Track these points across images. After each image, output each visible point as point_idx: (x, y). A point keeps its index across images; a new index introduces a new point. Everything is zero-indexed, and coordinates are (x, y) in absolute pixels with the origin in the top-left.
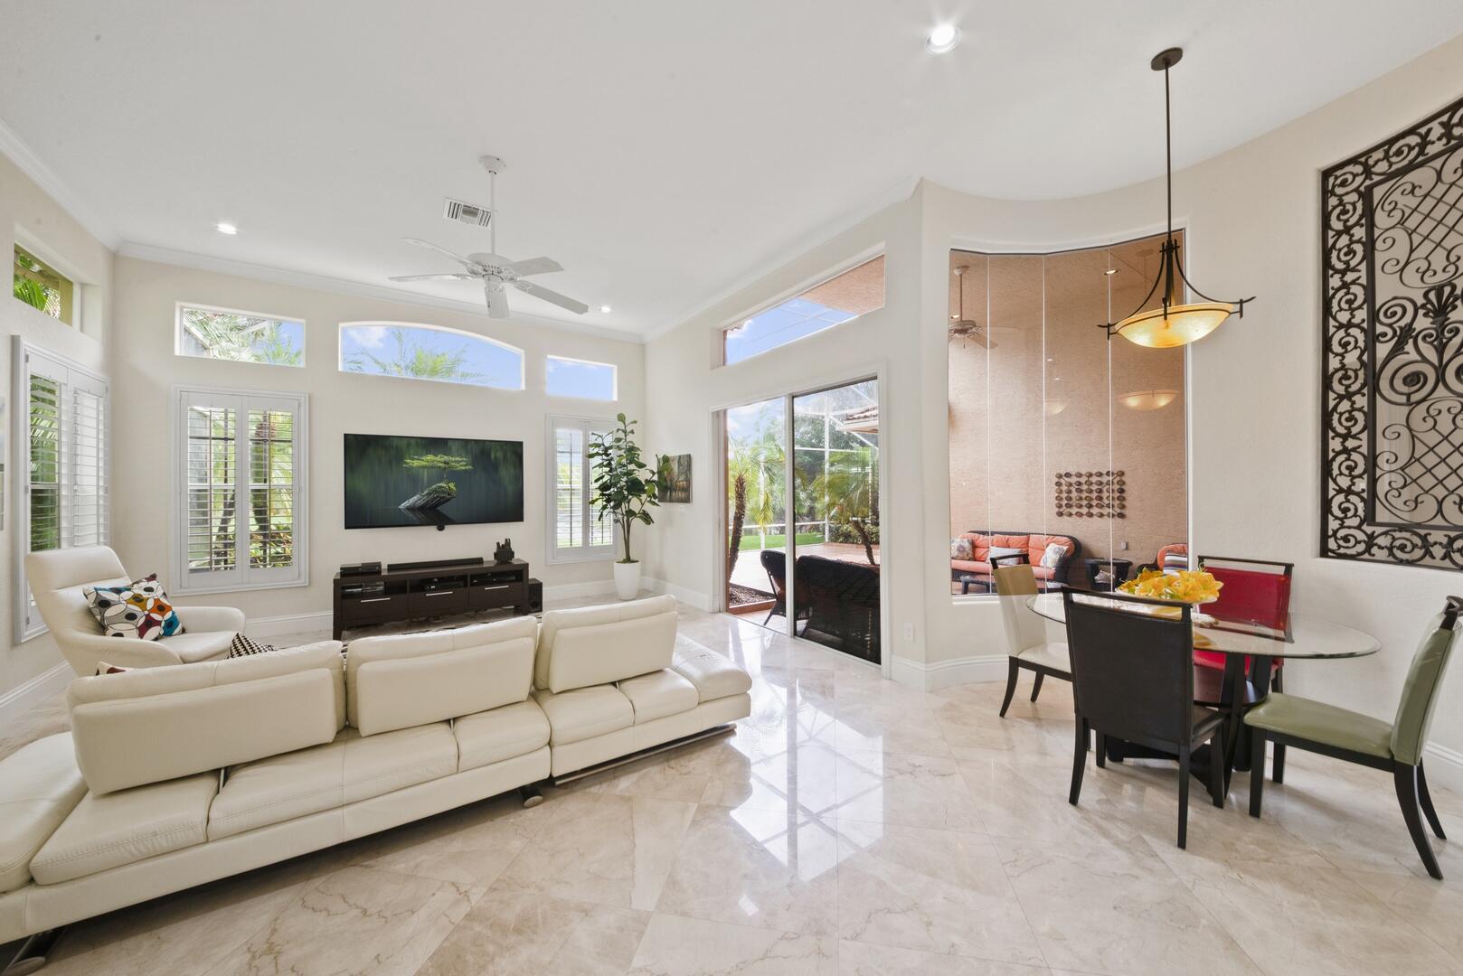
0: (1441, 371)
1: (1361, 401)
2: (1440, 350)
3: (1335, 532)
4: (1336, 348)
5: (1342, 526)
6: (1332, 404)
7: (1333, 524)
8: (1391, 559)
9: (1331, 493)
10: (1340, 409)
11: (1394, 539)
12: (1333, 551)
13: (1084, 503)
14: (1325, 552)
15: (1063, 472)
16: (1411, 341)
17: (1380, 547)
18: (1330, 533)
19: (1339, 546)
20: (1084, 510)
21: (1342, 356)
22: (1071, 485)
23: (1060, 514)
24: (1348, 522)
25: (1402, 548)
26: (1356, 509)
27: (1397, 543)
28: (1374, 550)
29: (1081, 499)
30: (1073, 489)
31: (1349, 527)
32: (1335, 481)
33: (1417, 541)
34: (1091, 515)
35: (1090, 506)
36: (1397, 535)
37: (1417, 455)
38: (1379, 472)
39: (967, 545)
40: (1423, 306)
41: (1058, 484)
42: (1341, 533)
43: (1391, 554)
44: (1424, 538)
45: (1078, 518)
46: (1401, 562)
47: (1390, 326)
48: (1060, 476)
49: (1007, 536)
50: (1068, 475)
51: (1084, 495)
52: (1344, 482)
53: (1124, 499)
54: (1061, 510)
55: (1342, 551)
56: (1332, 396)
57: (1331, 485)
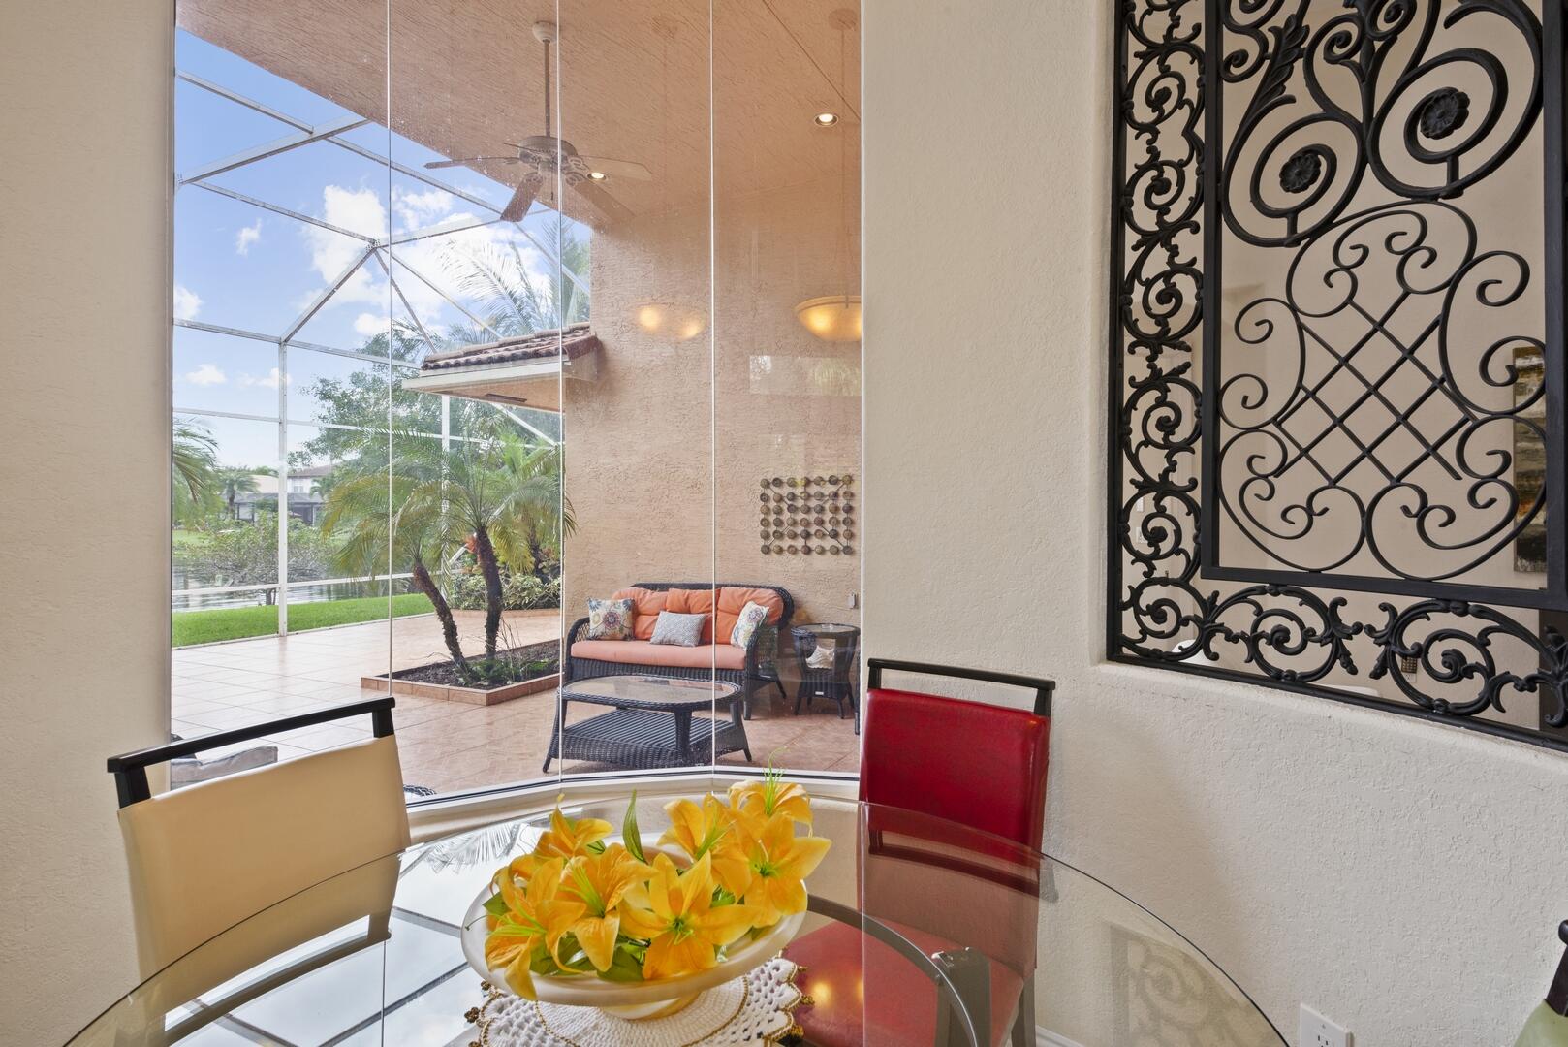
0: (1368, 133)
1: (1190, 245)
3: (1137, 593)
4: (1143, 113)
5: (1150, 580)
6: (1130, 258)
7: (1132, 574)
8: (1253, 668)
9: (1129, 491)
10: (1147, 273)
11: (1261, 614)
12: (1131, 644)
13: (800, 530)
14: (1116, 648)
15: (771, 477)
16: (1299, 65)
17: (1232, 638)
18: (1126, 596)
19: (1145, 632)
20: (800, 543)
21: (1152, 128)
22: (781, 499)
23: (766, 550)
24: (1161, 568)
25: (1279, 639)
26: (1178, 533)
27: (1268, 625)
28: (1218, 643)
29: (794, 523)
30: (785, 507)
31: (1164, 581)
33: (1315, 621)
34: (808, 551)
35: (807, 536)
36: (1268, 602)
37: (1310, 383)
38: (1226, 433)
39: (621, 610)
41: (764, 498)
42: (1149, 596)
43: (1255, 655)
44: (1329, 614)
45: (790, 556)
46: (1277, 680)
47: (1253, 30)
48: (766, 484)
49: (688, 591)
50: (778, 482)
51: (800, 516)
52: (1153, 462)
53: (852, 522)
54: (768, 543)
55: (1151, 643)
56: (1131, 237)
57: (1129, 472)
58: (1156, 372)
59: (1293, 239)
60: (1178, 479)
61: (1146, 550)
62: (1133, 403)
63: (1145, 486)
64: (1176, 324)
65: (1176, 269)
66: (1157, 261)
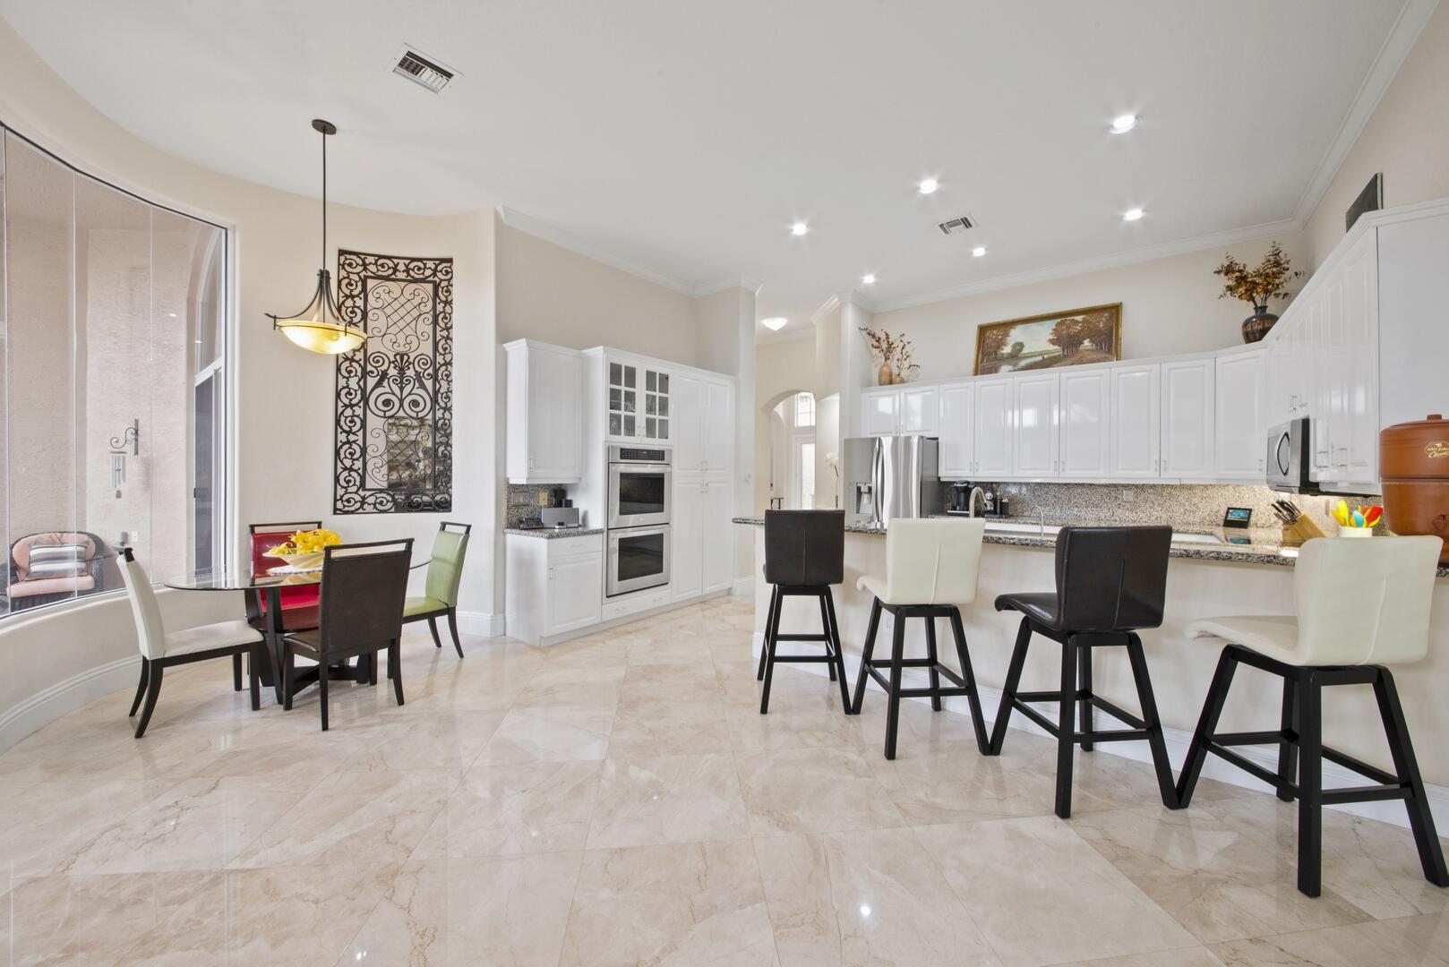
0: (401, 401)
1: (359, 411)
2: (402, 389)
3: (342, 497)
6: (340, 410)
7: (341, 492)
8: (375, 510)
9: (339, 470)
10: (345, 414)
12: (340, 510)
14: (336, 511)
16: (386, 380)
17: (369, 504)
18: (338, 497)
19: (344, 506)
25: (381, 503)
27: (378, 501)
28: (365, 506)
31: (351, 493)
32: (342, 462)
33: (389, 498)
36: (378, 495)
38: (368, 457)
40: (393, 362)
42: (345, 498)
43: (375, 507)
46: (381, 512)
47: (376, 368)
55: (346, 509)
56: (340, 404)
57: (339, 465)
58: (348, 440)
59: (385, 417)
60: (355, 467)
61: (345, 485)
62: (341, 447)
63: (345, 469)
64: (354, 429)
65: (355, 416)
66: (348, 412)
